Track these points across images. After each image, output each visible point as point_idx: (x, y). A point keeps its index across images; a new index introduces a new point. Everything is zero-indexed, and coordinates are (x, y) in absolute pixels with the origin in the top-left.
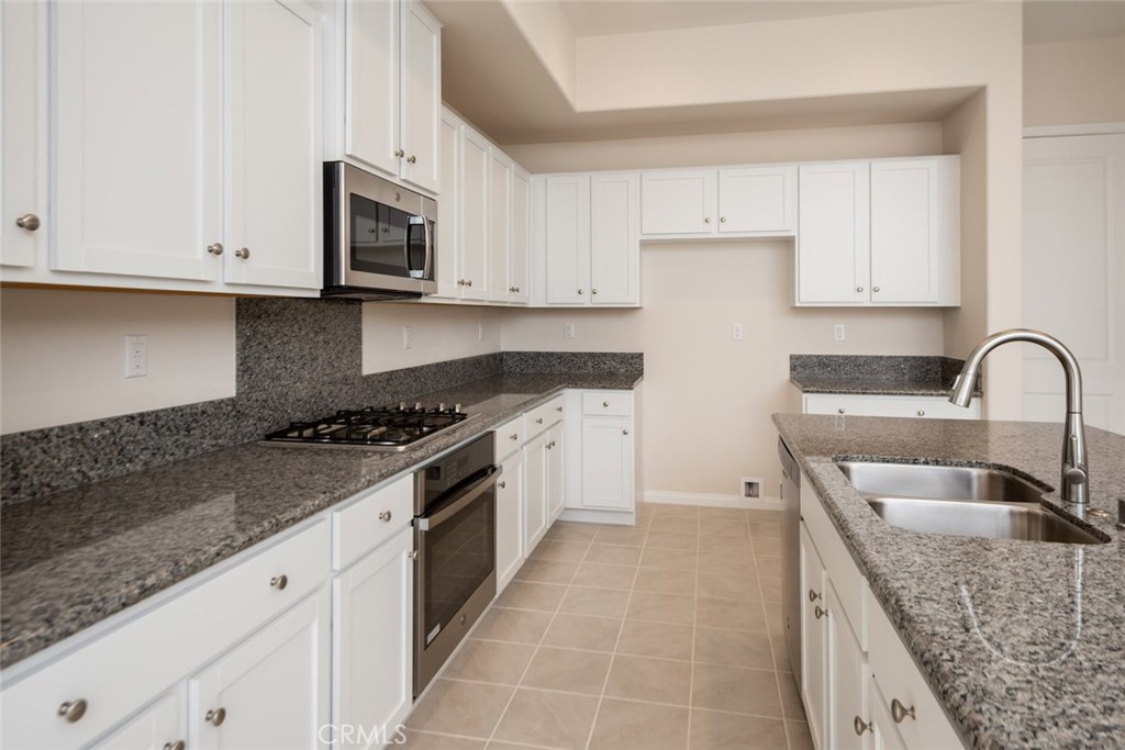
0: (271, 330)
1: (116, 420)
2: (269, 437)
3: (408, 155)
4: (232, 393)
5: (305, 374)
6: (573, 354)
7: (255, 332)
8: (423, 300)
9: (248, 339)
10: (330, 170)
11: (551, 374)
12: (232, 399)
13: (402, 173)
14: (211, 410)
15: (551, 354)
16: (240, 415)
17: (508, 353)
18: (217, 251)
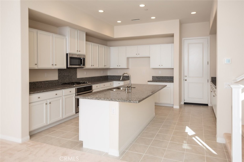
0: (62, 72)
1: (44, 81)
2: (62, 84)
3: (79, 51)
4: (58, 79)
5: (68, 78)
6: (118, 76)
7: (60, 73)
8: (84, 68)
9: (59, 73)
10: (67, 54)
11: (115, 79)
12: (57, 80)
13: (79, 53)
14: (55, 81)
15: (115, 76)
16: (58, 82)
17: (109, 76)
18: (53, 65)
